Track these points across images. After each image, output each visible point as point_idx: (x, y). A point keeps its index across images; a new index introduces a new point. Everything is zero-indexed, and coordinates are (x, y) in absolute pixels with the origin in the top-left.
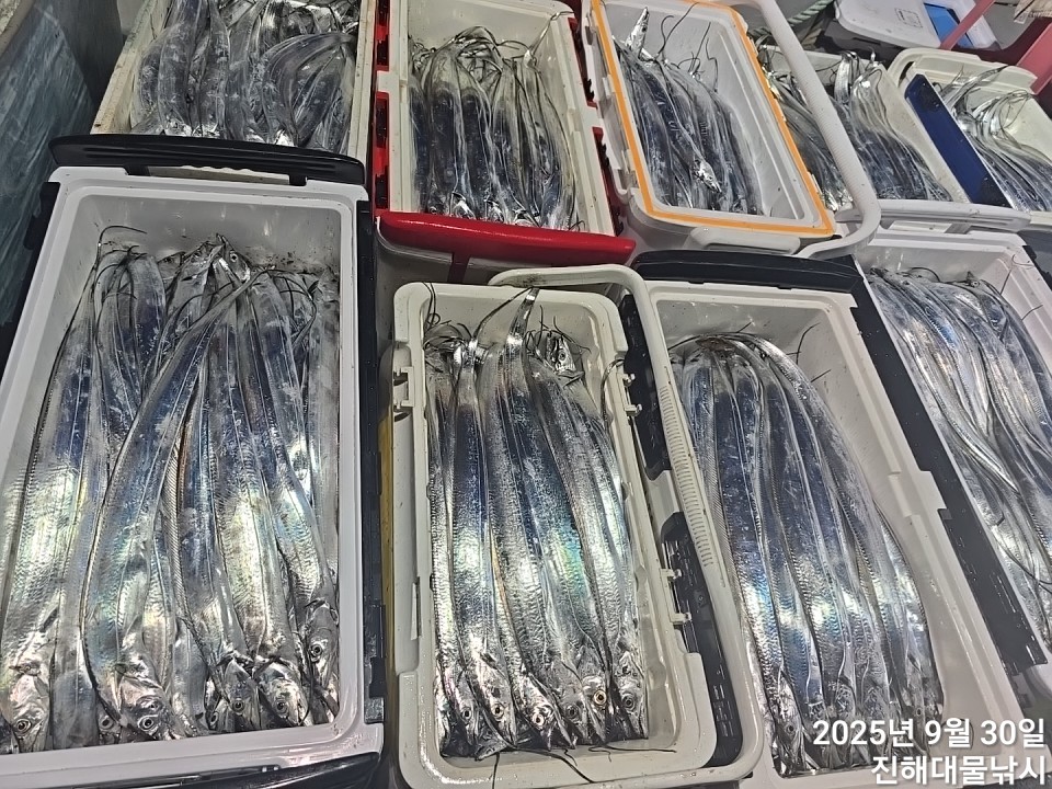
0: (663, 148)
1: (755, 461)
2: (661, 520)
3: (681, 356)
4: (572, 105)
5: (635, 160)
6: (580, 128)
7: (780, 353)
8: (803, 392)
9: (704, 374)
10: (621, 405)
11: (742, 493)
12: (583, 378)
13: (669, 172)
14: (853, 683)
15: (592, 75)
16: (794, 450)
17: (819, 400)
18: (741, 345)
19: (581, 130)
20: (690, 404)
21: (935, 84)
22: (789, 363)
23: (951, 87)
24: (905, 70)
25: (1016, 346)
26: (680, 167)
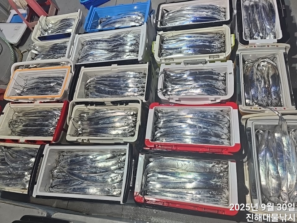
0: (46, 91)
1: (106, 89)
2: (112, 105)
3: (87, 96)
4: (33, 106)
5: (49, 97)
6: (39, 106)
7: (90, 80)
8: (97, 78)
9: (91, 93)
10: (94, 107)
11: (110, 92)
12: (88, 112)
13: (51, 91)
14: (137, 84)
15: (27, 101)
16: (106, 83)
17: (99, 76)
18: (87, 86)
19: (39, 105)
20: (96, 96)
21: (40, 35)
22: (92, 79)
23: (41, 32)
24: (36, 39)
25: (95, 42)
26: (50, 89)
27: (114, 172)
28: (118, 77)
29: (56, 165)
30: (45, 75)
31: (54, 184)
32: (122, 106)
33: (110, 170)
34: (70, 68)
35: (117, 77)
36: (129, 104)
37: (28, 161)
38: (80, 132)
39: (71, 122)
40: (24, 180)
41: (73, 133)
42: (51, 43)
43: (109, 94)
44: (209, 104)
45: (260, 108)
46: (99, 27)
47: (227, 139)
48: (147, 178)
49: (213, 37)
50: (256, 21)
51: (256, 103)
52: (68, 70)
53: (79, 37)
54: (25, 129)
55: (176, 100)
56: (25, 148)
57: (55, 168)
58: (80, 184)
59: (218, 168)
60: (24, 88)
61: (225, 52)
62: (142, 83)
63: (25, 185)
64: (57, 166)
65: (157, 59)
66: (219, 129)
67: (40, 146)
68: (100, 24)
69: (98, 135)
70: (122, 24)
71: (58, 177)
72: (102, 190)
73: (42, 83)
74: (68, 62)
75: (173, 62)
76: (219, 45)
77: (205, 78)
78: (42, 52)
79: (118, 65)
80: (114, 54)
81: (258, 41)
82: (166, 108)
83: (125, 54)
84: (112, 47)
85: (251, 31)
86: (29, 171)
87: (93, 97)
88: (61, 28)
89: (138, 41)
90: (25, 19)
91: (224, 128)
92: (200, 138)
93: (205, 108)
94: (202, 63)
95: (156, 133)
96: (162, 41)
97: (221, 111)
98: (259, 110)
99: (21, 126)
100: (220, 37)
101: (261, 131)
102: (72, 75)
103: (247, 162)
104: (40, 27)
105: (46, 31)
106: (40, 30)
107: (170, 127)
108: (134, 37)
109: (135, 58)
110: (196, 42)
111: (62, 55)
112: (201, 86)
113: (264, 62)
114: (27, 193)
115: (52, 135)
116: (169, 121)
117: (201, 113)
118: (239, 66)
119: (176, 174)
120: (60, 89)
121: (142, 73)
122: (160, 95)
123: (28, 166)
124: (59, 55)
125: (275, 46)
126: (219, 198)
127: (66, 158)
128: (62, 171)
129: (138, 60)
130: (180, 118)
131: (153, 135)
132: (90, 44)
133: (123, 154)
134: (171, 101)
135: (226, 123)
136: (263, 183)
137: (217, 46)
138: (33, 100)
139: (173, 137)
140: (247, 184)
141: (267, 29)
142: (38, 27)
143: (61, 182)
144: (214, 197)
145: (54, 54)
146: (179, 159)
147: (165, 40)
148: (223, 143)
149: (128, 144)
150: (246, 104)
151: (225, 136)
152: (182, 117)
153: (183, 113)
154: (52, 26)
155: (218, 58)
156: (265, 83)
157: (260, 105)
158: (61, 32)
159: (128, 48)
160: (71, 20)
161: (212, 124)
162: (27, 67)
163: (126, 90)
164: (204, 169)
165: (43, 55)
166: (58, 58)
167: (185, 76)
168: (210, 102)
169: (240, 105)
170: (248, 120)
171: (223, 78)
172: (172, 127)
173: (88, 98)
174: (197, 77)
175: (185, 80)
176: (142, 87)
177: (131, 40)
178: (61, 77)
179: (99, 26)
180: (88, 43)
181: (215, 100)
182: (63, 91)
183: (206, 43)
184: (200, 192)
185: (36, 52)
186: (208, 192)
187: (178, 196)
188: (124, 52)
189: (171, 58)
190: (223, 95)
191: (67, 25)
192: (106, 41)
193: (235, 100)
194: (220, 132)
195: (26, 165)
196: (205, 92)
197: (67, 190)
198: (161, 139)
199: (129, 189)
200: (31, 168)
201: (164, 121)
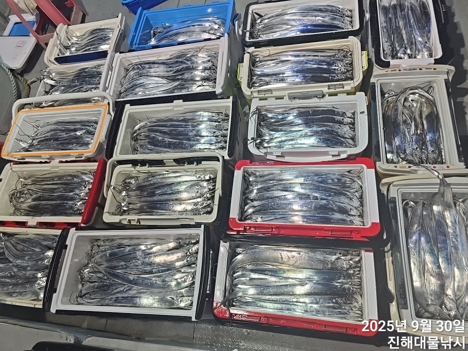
0: (69, 144)
1: (166, 139)
2: (175, 164)
3: (135, 151)
4: (49, 168)
5: (74, 152)
7: (139, 125)
8: (151, 122)
9: (141, 146)
10: (146, 168)
11: (173, 144)
12: (137, 177)
13: (77, 143)
14: (215, 131)
15: (38, 161)
16: (165, 129)
17: (153, 119)
18: (135, 135)
19: (59, 167)
20: (149, 151)
21: (58, 55)
22: (142, 124)
23: (60, 50)
24: (51, 62)
25: (147, 66)
26: (76, 140)
27: (181, 271)
28: (184, 120)
29: (87, 261)
30: (67, 119)
31: (84, 292)
32: (191, 166)
33: (175, 268)
34: (106, 106)
35: (182, 120)
36: (203, 162)
37: (42, 256)
38: (125, 209)
39: (110, 193)
40: (37, 286)
41: (113, 210)
42: (76, 67)
43: (169, 148)
44: (329, 161)
45: (410, 167)
46: (153, 42)
47: (359, 216)
48: (233, 279)
49: (334, 56)
50: (401, 30)
51: (403, 159)
52: (103, 110)
53: (121, 57)
54: (36, 205)
55: (277, 156)
56: (37, 234)
57: (86, 266)
58: (127, 291)
59: (345, 262)
60: (34, 139)
61: (352, 79)
62: (222, 130)
63: (37, 295)
64: (88, 264)
65: (246, 91)
66: (347, 201)
67: (61, 231)
68: (153, 37)
69: (153, 212)
70: (189, 36)
71: (90, 281)
72: (162, 300)
73: (63, 131)
74: (104, 98)
75: (271, 95)
76: (342, 68)
77: (322, 120)
78: (62, 81)
79: (183, 101)
80: (176, 83)
81: (404, 62)
82: (262, 168)
83: (195, 84)
84: (175, 72)
85: (392, 45)
86: (43, 272)
87: (144, 153)
88: (92, 43)
89: (215, 62)
90: (33, 30)
91: (353, 198)
92: (317, 215)
93: (323, 167)
94: (317, 97)
95: (246, 207)
96: (253, 63)
97: (349, 172)
98: (409, 170)
99: (30, 200)
100: (344, 56)
101: (412, 203)
102: (111, 118)
103: (390, 252)
104: (58, 42)
105: (67, 48)
106: (57, 47)
107: (268, 198)
108: (209, 57)
109: (211, 90)
110: (306, 63)
111: (94, 86)
112: (316, 133)
113: (414, 94)
114: (41, 307)
115: (80, 214)
116: (267, 189)
117: (316, 175)
118: (375, 101)
119: (279, 272)
120: (92, 141)
121: (222, 113)
122: (252, 148)
123: (41, 263)
124: (89, 86)
125: (431, 69)
126: (347, 308)
127: (103, 250)
128: (96, 270)
129: (217, 93)
130: (284, 184)
131: (242, 211)
132: (138, 68)
133: (195, 241)
134: (269, 157)
135: (357, 191)
136: (417, 284)
137: (341, 70)
138: (48, 159)
139: (273, 213)
140: (391, 286)
141: (417, 43)
142: (54, 43)
143: (96, 288)
144: (339, 308)
145: (80, 84)
146: (283, 249)
147: (257, 62)
148: (352, 222)
149: (203, 226)
150: (388, 161)
151: (355, 211)
152: (287, 182)
153: (288, 176)
154: (77, 40)
155: (342, 89)
156: (416, 127)
157: (409, 162)
158: (91, 50)
159: (198, 74)
160: (107, 30)
161: (334, 192)
162: (38, 105)
163: (198, 140)
164: (323, 264)
165: (63, 86)
166: (88, 91)
167: (291, 118)
168: (330, 158)
169: (377, 163)
170: (391, 185)
171: (351, 120)
172: (271, 198)
173: (137, 154)
174: (310, 119)
175: (291, 124)
176: (222, 136)
177: (204, 62)
178: (92, 122)
179: (153, 40)
180: (136, 67)
181: (339, 155)
182: (96, 143)
183: (322, 65)
184: (318, 300)
185: (52, 82)
186: (330, 299)
187: (284, 306)
188: (193, 80)
189: (268, 90)
190: (351, 147)
191: (101, 39)
192: (163, 63)
193: (370, 155)
194: (347, 206)
195: (40, 263)
196: (323, 142)
197: (106, 301)
198: (254, 217)
199: (206, 297)
200: (46, 267)
201: (258, 189)
